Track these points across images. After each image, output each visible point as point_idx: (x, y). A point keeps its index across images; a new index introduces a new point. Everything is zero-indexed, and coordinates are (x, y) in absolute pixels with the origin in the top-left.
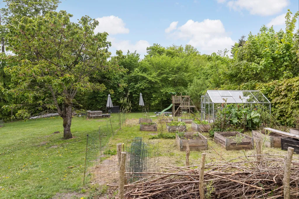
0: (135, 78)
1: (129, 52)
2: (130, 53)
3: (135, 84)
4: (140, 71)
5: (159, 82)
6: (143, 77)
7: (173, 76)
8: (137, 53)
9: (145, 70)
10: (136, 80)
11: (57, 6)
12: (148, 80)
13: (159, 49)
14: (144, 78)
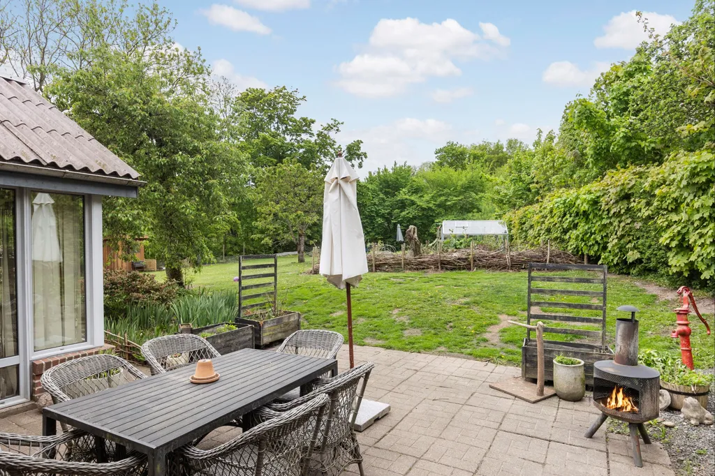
0: (402, 203)
1: (395, 164)
2: (398, 166)
3: (401, 212)
4: (409, 192)
5: (433, 208)
6: (412, 201)
7: (455, 198)
8: (408, 164)
9: (417, 190)
10: (403, 205)
11: (295, 110)
12: (418, 206)
13: (454, 152)
14: (413, 203)
